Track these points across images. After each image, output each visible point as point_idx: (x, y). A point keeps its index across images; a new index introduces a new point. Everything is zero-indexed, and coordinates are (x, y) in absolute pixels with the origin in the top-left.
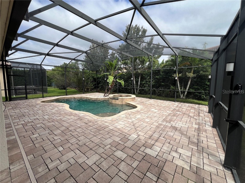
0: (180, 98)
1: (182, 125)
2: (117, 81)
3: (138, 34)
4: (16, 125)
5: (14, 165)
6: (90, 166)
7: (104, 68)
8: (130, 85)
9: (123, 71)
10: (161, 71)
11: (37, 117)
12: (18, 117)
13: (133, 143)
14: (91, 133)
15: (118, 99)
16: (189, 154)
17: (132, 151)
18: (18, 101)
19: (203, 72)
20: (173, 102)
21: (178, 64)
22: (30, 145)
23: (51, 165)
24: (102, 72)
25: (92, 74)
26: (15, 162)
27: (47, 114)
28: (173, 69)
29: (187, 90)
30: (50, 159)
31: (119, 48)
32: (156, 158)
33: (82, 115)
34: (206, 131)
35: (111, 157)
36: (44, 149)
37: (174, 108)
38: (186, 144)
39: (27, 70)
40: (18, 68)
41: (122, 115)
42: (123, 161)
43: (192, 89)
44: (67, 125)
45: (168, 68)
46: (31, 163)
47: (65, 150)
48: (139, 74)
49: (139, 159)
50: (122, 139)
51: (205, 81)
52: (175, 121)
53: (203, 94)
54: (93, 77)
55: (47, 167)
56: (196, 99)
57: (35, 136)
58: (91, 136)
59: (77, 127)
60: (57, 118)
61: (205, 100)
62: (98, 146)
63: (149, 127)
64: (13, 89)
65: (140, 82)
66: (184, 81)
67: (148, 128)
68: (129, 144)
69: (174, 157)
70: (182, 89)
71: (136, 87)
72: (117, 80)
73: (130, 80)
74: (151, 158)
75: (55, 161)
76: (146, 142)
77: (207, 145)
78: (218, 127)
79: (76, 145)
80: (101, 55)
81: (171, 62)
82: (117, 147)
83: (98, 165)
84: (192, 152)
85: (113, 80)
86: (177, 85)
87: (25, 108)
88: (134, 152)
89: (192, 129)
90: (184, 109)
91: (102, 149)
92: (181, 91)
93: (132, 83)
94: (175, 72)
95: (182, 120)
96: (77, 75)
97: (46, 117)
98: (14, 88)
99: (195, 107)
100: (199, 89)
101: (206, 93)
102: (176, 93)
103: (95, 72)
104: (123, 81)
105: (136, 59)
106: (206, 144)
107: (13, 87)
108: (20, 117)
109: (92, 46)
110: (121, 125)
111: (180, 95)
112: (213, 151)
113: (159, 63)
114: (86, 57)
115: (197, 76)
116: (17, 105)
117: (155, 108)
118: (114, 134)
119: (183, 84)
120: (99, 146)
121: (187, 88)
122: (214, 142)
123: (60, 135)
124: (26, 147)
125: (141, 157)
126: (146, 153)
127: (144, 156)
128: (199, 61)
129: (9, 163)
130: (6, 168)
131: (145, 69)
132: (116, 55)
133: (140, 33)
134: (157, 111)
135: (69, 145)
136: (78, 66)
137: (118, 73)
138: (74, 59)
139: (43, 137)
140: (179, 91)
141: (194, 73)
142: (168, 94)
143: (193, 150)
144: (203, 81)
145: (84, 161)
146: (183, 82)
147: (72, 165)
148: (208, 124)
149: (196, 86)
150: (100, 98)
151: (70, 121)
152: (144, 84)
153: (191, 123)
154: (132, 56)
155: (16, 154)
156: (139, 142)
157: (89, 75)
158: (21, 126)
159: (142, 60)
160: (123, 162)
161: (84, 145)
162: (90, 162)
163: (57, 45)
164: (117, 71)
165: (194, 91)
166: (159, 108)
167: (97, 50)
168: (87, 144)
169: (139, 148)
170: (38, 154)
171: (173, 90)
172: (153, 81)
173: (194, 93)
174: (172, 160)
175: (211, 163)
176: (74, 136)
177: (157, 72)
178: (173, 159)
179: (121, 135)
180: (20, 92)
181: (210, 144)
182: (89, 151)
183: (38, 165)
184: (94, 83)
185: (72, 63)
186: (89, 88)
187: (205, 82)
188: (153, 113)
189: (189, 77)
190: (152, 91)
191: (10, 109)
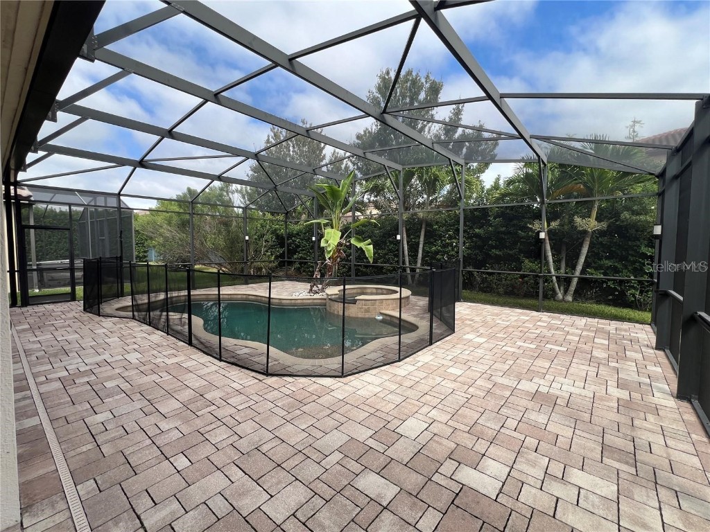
0: (555, 300)
1: (573, 390)
2: (351, 244)
3: (414, 97)
4: (42, 383)
5: (34, 516)
6: (278, 522)
7: (308, 204)
8: (390, 256)
9: (371, 213)
10: (491, 211)
11: (106, 356)
12: (47, 355)
13: (414, 446)
14: (276, 410)
15: (354, 302)
16: (610, 490)
17: (414, 475)
18: (46, 306)
19: (633, 214)
20: (535, 313)
21: (548, 189)
22: (84, 449)
23: (151, 517)
24: (304, 217)
25: (271, 221)
26: (39, 504)
27: (136, 346)
28: (528, 206)
29: (578, 273)
30: (150, 496)
31: (357, 141)
32: (495, 500)
33: (246, 351)
34: (656, 410)
35: (346, 493)
36: (128, 462)
37: (538, 332)
38: (594, 454)
39: (77, 212)
40: (50, 206)
41: (370, 353)
42: (385, 508)
43: (596, 269)
44: (197, 385)
45: (515, 204)
46: (90, 508)
47: (197, 465)
48: (421, 222)
49: (439, 505)
50: (377, 434)
51: (638, 243)
52: (547, 376)
53: (633, 287)
54: (274, 232)
55: (140, 525)
56: (608, 303)
57: (100, 418)
58: (276, 422)
59: (230, 390)
60: (166, 360)
61: (641, 306)
62: (300, 457)
63: (463, 394)
64: (34, 270)
65: (424, 247)
66: (567, 243)
67: (460, 398)
68: (402, 451)
69: (558, 499)
70: (563, 270)
71: (410, 264)
72: (353, 241)
73: (391, 243)
74: (481, 502)
75: (167, 502)
76: (458, 445)
77: (667, 461)
78: (697, 397)
79: (230, 451)
80: (301, 163)
81: (524, 182)
82: (363, 461)
83: (303, 521)
84: (618, 485)
85: (338, 240)
86: (546, 257)
87: (68, 329)
88: (421, 480)
89: (608, 404)
90: (572, 334)
91: (316, 467)
92: (557, 277)
93: (398, 250)
94: (537, 215)
95: (571, 370)
96: (227, 224)
97: (133, 357)
98: (38, 265)
99: (608, 328)
100: (616, 271)
101: (640, 282)
102: (541, 281)
103: (281, 217)
104: (369, 245)
105: (409, 175)
106: (665, 455)
107: (33, 264)
108: (55, 355)
109: (272, 138)
110: (370, 388)
111: (553, 290)
112: (692, 482)
113: (483, 188)
114: (254, 170)
115: (609, 226)
116: (44, 317)
117: (476, 330)
118: (351, 416)
119: (564, 255)
120: (304, 457)
121: (579, 267)
122: (691, 449)
123: (177, 415)
124: (72, 453)
125: (447, 497)
126: (463, 485)
127: (457, 494)
128: (616, 179)
129: (19, 507)
130: (13, 523)
131: (438, 207)
132: (346, 164)
133: (422, 96)
134: (484, 340)
135: (208, 450)
136: (230, 199)
137: (355, 219)
138: (219, 178)
139: (124, 421)
140: (551, 277)
141: (599, 219)
142: (513, 287)
143: (621, 475)
144: (630, 243)
145: (259, 508)
146: (564, 248)
147: (219, 519)
148: (660, 385)
149: (607, 262)
150: (296, 298)
151: (207, 370)
152: (437, 253)
153: (600, 384)
154: (399, 167)
155: (40, 478)
156: (433, 445)
157: (262, 227)
158: (58, 385)
159: (430, 177)
160: (386, 514)
161: (256, 451)
162: (278, 510)
163: (170, 134)
164: (350, 214)
165: (602, 276)
166: (490, 331)
167: (289, 151)
168: (265, 448)
169: (438, 465)
170: (111, 478)
171: (530, 272)
172: (464, 243)
173: (603, 282)
174: (554, 509)
175: (692, 524)
176: (224, 420)
177: (478, 216)
178: (554, 506)
179: (373, 419)
180: (53, 279)
181: (676, 456)
182: (273, 473)
183: (110, 518)
184: (278, 251)
185: (211, 189)
186: (262, 265)
187: (639, 247)
188: (472, 349)
189: (585, 232)
190: (463, 276)
191: (24, 330)
